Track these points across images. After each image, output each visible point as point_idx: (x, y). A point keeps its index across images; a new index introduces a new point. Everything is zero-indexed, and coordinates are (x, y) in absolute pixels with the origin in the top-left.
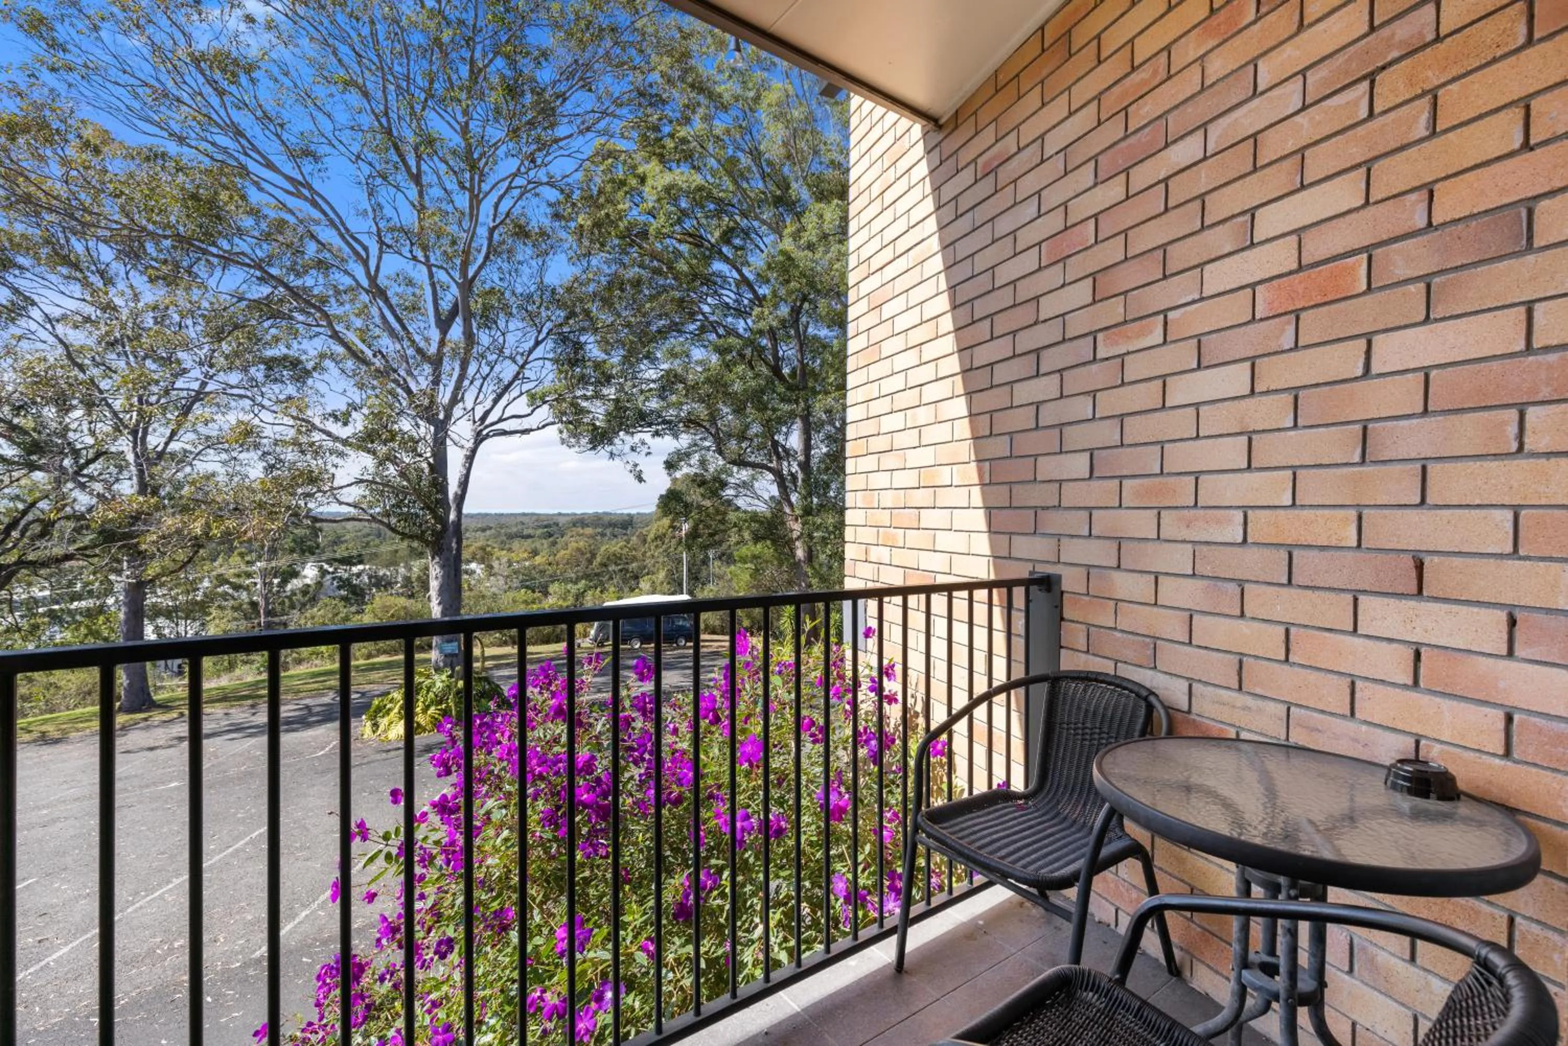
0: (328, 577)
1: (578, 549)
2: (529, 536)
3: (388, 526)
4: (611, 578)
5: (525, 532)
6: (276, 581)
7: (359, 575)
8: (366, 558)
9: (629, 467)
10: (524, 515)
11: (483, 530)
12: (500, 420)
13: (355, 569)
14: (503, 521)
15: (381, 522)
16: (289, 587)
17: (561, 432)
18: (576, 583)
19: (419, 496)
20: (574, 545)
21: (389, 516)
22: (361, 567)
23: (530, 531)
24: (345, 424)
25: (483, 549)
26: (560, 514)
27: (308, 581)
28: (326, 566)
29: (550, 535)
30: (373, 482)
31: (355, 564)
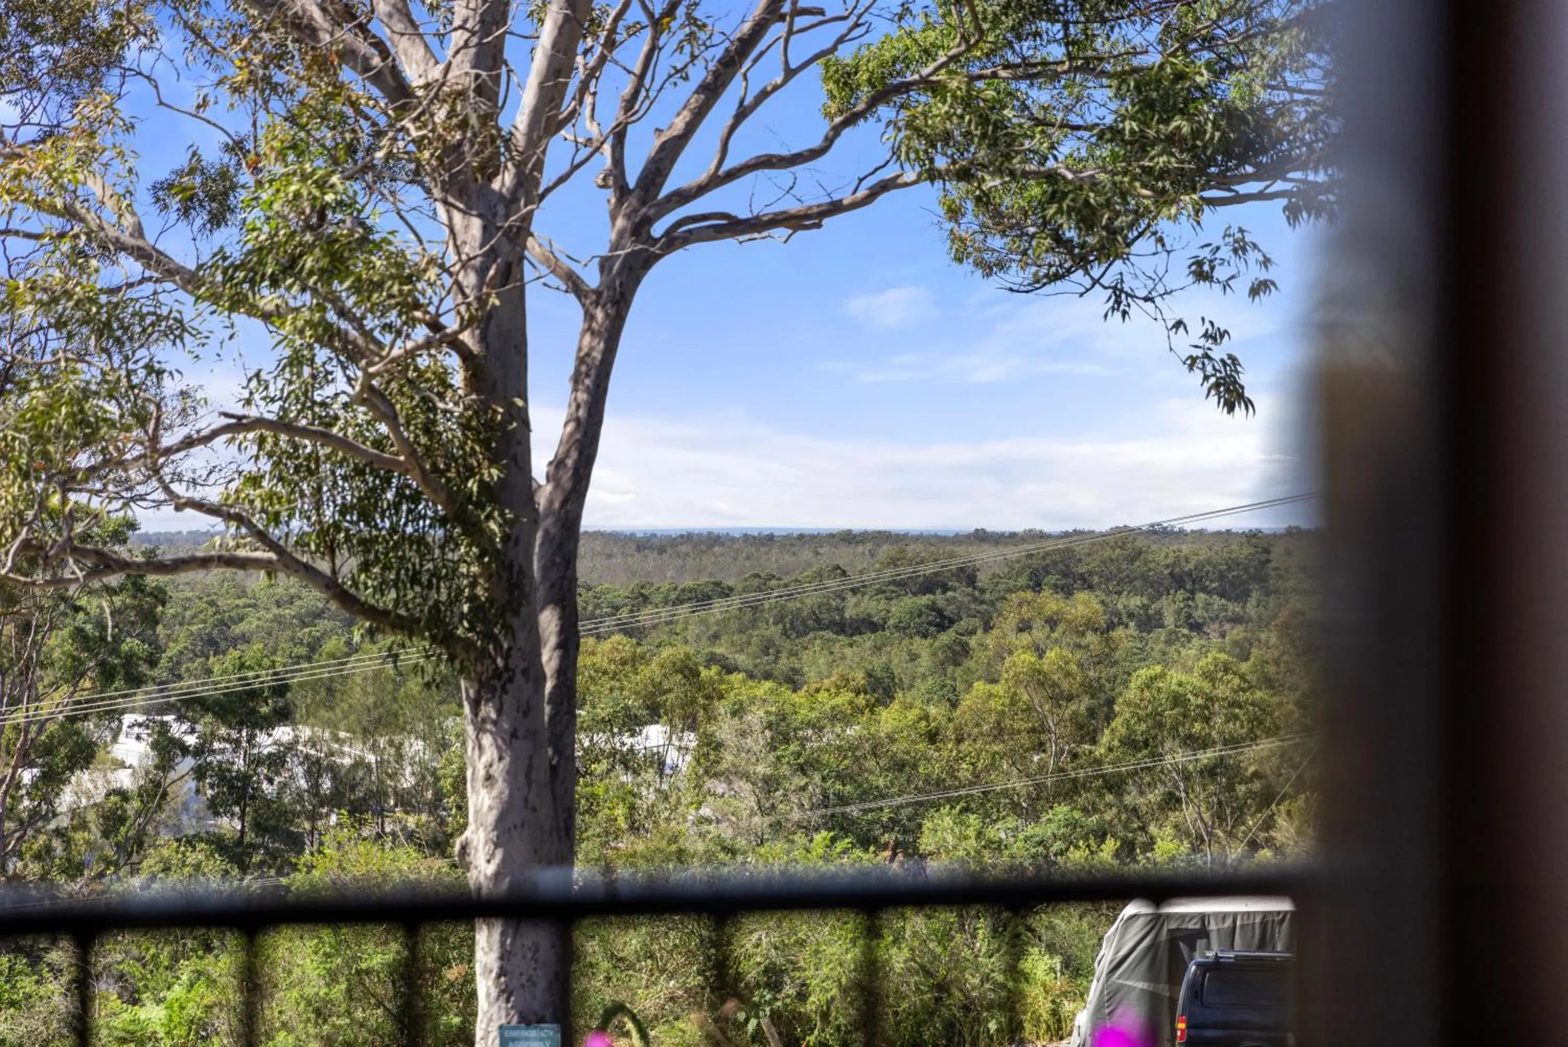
0: (187, 764)
1: (1039, 679)
2: (866, 625)
3: (331, 585)
4: (1171, 801)
5: (853, 608)
6: (27, 776)
7: (276, 761)
8: (299, 700)
9: (1186, 343)
10: (848, 538)
11: (701, 598)
12: (717, 180)
13: (266, 742)
14: (772, 561)
15: (308, 571)
16: (66, 799)
17: (954, 213)
18: (1032, 814)
19: (431, 476)
20: (1024, 659)
21: (331, 550)
22: (283, 733)
23: (870, 606)
24: (217, 220)
25: (688, 671)
26: (981, 537)
27: (125, 780)
28: (178, 730)
29: (943, 622)
30: (282, 425)
31: (268, 723)
